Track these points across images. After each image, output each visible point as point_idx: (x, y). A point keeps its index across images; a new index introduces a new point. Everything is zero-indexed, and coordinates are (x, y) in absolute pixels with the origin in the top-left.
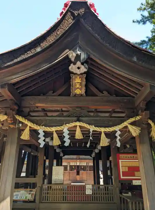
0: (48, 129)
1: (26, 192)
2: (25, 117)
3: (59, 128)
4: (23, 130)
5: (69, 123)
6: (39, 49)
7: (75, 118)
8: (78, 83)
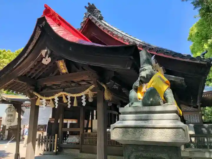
0: (48, 98)
1: (76, 138)
2: (38, 92)
3: (52, 97)
4: (37, 99)
5: (57, 93)
6: (26, 55)
7: (62, 90)
8: (62, 65)
